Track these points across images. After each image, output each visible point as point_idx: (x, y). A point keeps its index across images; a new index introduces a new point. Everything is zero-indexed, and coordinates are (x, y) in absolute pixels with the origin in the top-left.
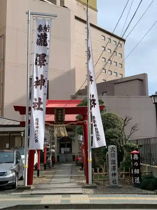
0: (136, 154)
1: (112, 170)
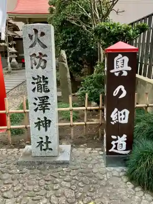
0: (124, 55)
1: (36, 110)
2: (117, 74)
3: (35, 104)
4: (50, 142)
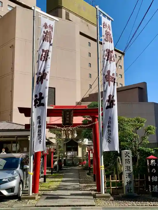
0: (153, 160)
1: (126, 178)
2: (152, 165)
3: (126, 175)
4: (131, 190)
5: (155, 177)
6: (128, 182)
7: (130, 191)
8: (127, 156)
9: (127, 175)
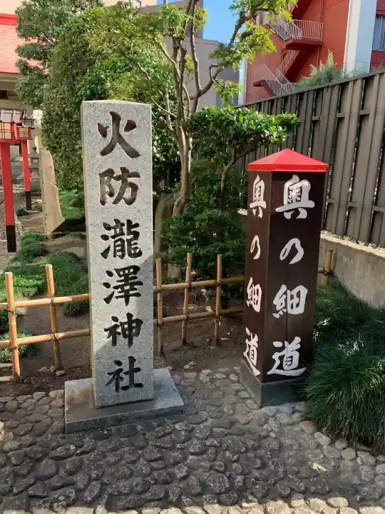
1: (108, 300)
2: (288, 216)
3: (107, 285)
4: (138, 370)
5: (295, 292)
6: (116, 326)
7: (132, 378)
8: (119, 149)
9: (115, 280)
